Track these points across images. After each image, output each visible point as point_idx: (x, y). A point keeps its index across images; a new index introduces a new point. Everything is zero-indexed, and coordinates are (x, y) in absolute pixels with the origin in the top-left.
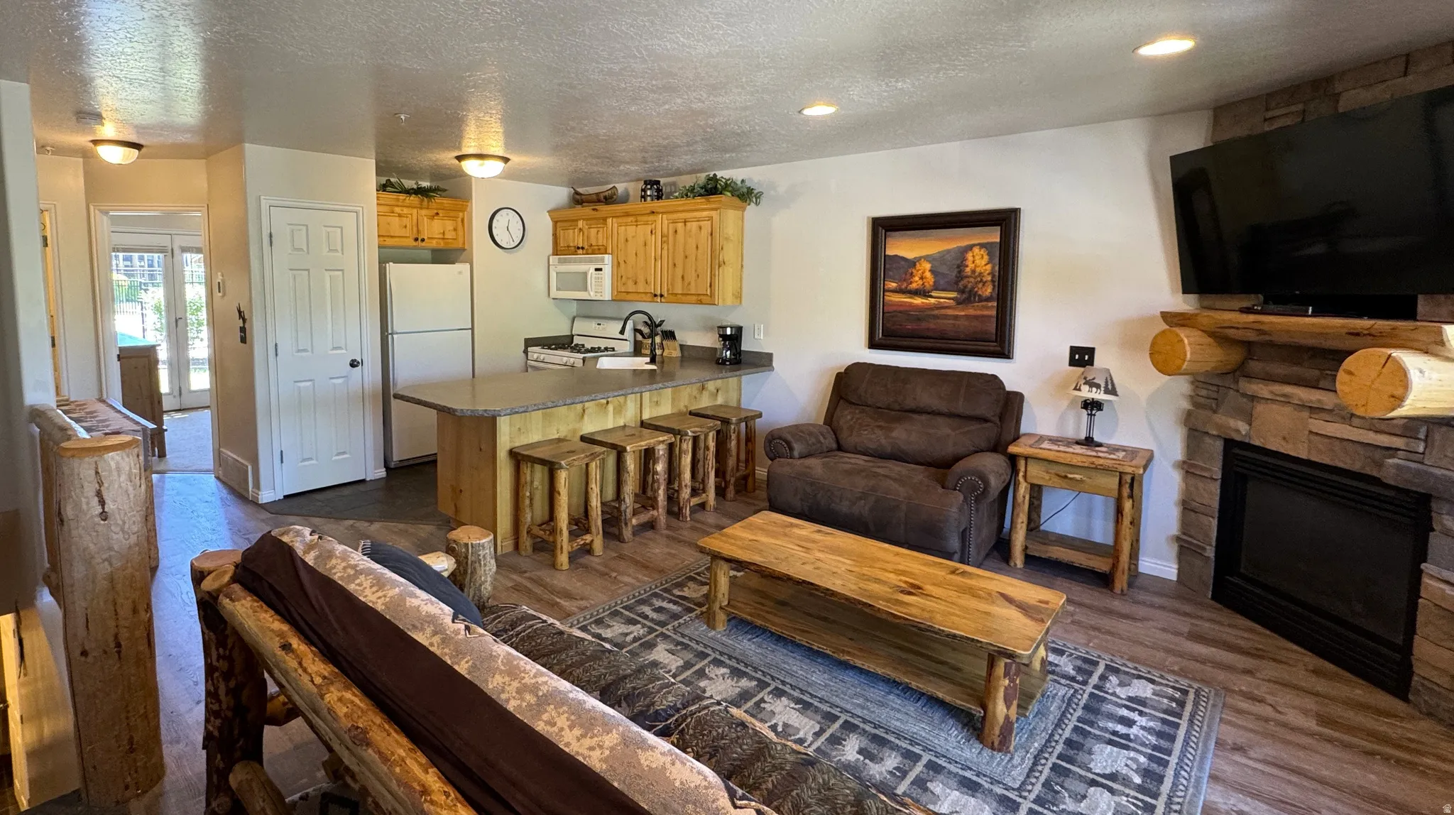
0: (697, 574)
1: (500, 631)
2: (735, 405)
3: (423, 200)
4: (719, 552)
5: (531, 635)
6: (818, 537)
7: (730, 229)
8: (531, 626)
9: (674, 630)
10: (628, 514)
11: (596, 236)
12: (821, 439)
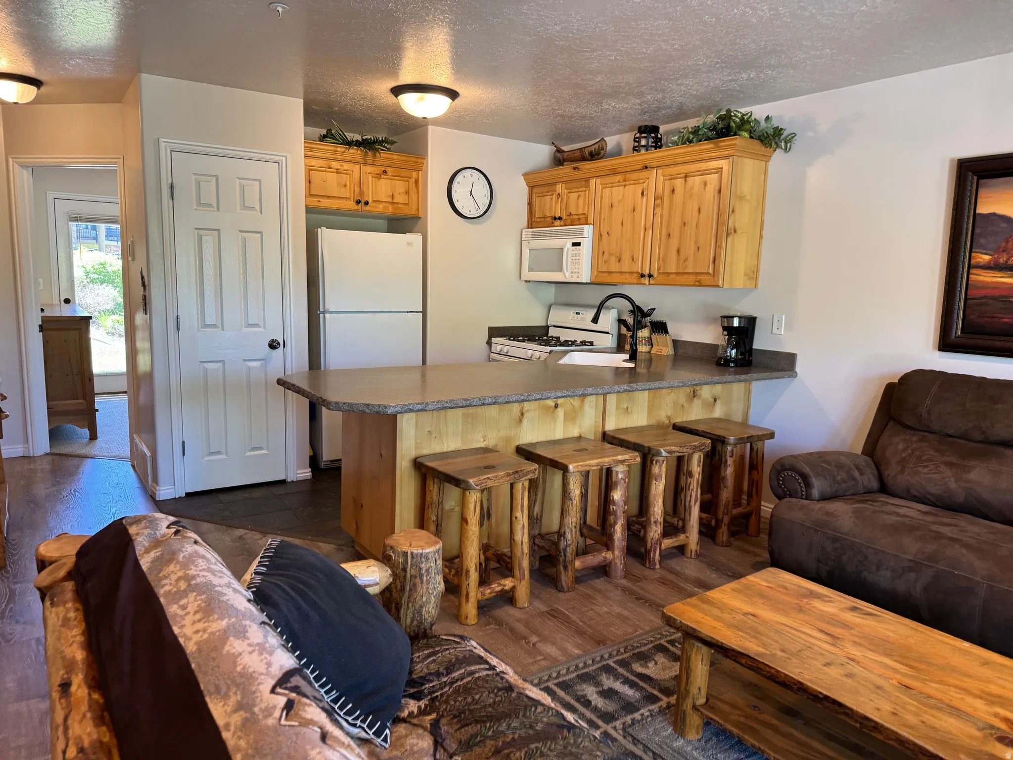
0: (670, 642)
1: (431, 674)
2: (740, 420)
3: (366, 154)
4: (695, 630)
5: (469, 686)
6: (850, 617)
7: (747, 186)
8: (472, 673)
9: (624, 729)
10: (568, 555)
11: (576, 202)
12: (856, 474)
